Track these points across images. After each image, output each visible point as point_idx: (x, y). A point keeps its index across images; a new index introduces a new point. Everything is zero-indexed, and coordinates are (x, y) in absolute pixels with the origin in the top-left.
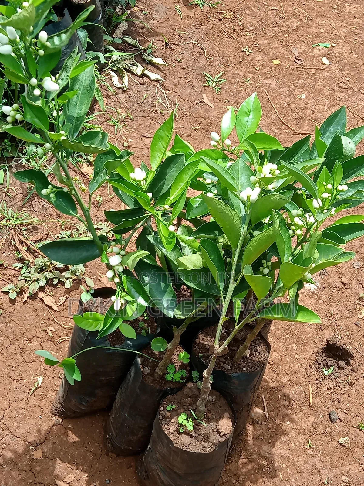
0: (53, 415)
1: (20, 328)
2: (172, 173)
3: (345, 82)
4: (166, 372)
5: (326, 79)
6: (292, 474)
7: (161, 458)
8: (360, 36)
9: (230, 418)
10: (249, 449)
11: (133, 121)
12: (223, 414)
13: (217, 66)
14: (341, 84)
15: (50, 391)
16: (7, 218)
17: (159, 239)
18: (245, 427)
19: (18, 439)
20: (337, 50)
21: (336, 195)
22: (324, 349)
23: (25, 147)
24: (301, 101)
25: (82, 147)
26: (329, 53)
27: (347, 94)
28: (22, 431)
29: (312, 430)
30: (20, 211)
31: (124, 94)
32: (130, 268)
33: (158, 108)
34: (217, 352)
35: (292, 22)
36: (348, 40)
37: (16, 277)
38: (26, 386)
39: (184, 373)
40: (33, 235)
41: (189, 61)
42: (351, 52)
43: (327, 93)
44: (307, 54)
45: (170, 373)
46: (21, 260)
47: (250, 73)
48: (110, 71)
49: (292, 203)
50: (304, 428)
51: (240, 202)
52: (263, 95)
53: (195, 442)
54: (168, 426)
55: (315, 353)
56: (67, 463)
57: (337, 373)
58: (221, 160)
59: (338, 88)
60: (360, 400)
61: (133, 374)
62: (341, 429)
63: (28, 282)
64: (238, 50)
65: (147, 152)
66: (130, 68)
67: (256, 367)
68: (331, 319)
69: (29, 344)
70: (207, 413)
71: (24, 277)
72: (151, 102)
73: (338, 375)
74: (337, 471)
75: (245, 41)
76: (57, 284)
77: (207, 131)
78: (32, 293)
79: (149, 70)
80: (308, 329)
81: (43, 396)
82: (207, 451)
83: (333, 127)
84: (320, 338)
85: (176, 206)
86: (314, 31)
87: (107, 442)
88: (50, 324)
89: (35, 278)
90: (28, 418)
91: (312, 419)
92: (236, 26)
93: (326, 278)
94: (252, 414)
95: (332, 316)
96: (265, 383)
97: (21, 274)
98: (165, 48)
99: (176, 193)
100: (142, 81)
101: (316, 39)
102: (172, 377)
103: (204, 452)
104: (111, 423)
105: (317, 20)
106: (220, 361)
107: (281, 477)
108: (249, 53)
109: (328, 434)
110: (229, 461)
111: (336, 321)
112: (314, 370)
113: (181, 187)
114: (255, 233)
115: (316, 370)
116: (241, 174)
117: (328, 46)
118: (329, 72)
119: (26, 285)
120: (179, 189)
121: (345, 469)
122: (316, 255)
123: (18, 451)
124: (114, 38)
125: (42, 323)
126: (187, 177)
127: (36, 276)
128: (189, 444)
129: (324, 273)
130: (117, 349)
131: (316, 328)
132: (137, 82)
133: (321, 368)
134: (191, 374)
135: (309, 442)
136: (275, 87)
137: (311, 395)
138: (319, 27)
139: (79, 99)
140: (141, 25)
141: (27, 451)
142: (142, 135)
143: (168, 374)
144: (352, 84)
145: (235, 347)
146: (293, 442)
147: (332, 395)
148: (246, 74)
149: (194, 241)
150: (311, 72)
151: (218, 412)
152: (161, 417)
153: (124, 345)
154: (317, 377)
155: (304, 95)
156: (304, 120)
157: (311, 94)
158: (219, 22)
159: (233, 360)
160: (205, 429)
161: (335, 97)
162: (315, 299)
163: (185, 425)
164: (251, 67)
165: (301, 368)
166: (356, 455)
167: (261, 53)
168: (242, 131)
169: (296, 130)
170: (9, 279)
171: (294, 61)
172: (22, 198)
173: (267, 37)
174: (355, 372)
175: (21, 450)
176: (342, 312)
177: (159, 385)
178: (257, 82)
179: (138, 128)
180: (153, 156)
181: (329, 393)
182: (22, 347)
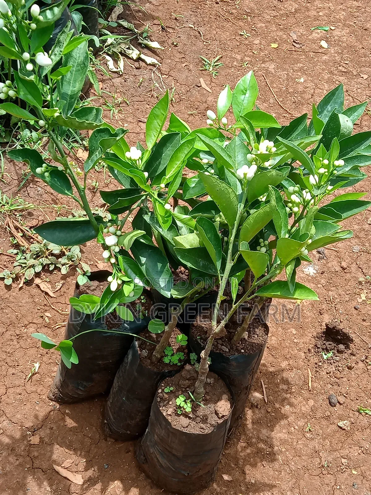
0: (50, 401)
1: (17, 314)
2: (168, 152)
3: (344, 65)
4: (164, 355)
5: (325, 63)
6: (291, 457)
7: (159, 441)
8: (359, 19)
9: (228, 400)
10: (248, 433)
11: (129, 106)
12: (221, 395)
13: (214, 50)
14: (341, 68)
15: (47, 376)
16: (2, 204)
17: (155, 218)
18: (243, 411)
19: (15, 424)
20: (336, 33)
21: (333, 171)
22: (324, 333)
23: (19, 132)
24: (299, 85)
25: (76, 122)
26: (328, 36)
27: (346, 78)
28: (19, 416)
29: (311, 413)
30: (15, 197)
31: (119, 78)
32: (126, 248)
33: (154, 93)
34: (215, 332)
35: (290, 5)
36: (347, 23)
37: (12, 263)
38: (23, 372)
39: (181, 355)
40: (28, 221)
41: (185, 44)
42: (350, 35)
43: (326, 77)
44: (306, 37)
45: (167, 355)
46: (17, 246)
47: (248, 56)
48: (105, 55)
49: (289, 181)
50: (303, 411)
51: (237, 180)
52: (261, 79)
53: (193, 424)
54: (166, 408)
55: (314, 338)
56: (65, 448)
57: (336, 356)
58: (218, 139)
59: (337, 72)
60: (360, 384)
61: (130, 357)
62: (341, 413)
63: (24, 268)
64: (236, 34)
65: (143, 137)
66: (125, 52)
67: (255, 349)
68: (330, 303)
69: (25, 330)
70: (206, 395)
71: (19, 263)
72: (147, 86)
73: (338, 358)
74: (337, 454)
75: (242, 24)
76: (53, 270)
77: (204, 115)
78: (28, 279)
79: (145, 54)
80: (307, 313)
81: (40, 382)
82: (206, 432)
83: (330, 106)
84: (319, 322)
85: (172, 184)
86: (313, 14)
87: (105, 426)
88: (47, 310)
89: (31, 264)
90: (25, 403)
91: (311, 403)
92: (233, 9)
93: (325, 262)
94: (251, 398)
95: (331, 300)
96: (264, 368)
97: (17, 260)
98: (161, 32)
99: (172, 172)
100: (138, 65)
101: (314, 23)
102: (170, 360)
103: (202, 433)
104: (108, 408)
105: (315, 3)
106: (218, 343)
107: (281, 461)
108: (247, 37)
109: (327, 418)
110: (228, 446)
111: (336, 305)
112: (313, 354)
113: (177, 166)
114: (252, 211)
115: (316, 354)
116: (238, 153)
117: (327, 29)
118: (328, 55)
119: (22, 271)
120: (175, 168)
121: (345, 452)
122: (313, 230)
123: (15, 436)
124: (109, 21)
125: (38, 309)
126: (183, 156)
127: (32, 262)
128: (187, 425)
129: (323, 257)
130: (114, 332)
131: (315, 312)
132: (132, 66)
133: (321, 352)
134: (189, 357)
135: (309, 425)
136: (273, 71)
137: (310, 379)
138: (318, 10)
139: (73, 76)
140: (136, 8)
141: (24, 437)
142: (139, 120)
143: (165, 357)
144: (351, 67)
145: (233, 329)
146: (292, 426)
147: (332, 379)
148: (244, 57)
149: (190, 220)
150: (310, 56)
151: (216, 394)
152: (159, 400)
153: (121, 328)
154: (317, 361)
155: (303, 78)
156: (303, 104)
157: (309, 78)
158: (217, 5)
159: (232, 343)
160: (204, 411)
161: (334, 80)
162: (314, 283)
163: (183, 407)
164: (249, 50)
165: (300, 353)
166: (355, 438)
167: (259, 37)
168: (238, 109)
169: (295, 114)
170: (4, 265)
171: (293, 45)
172: (16, 184)
173: (265, 21)
174: (354, 355)
175: (18, 435)
176: (342, 296)
177: (157, 368)
178: (254, 66)
179: (134, 113)
180: (149, 135)
181: (329, 377)
182: (18, 333)
